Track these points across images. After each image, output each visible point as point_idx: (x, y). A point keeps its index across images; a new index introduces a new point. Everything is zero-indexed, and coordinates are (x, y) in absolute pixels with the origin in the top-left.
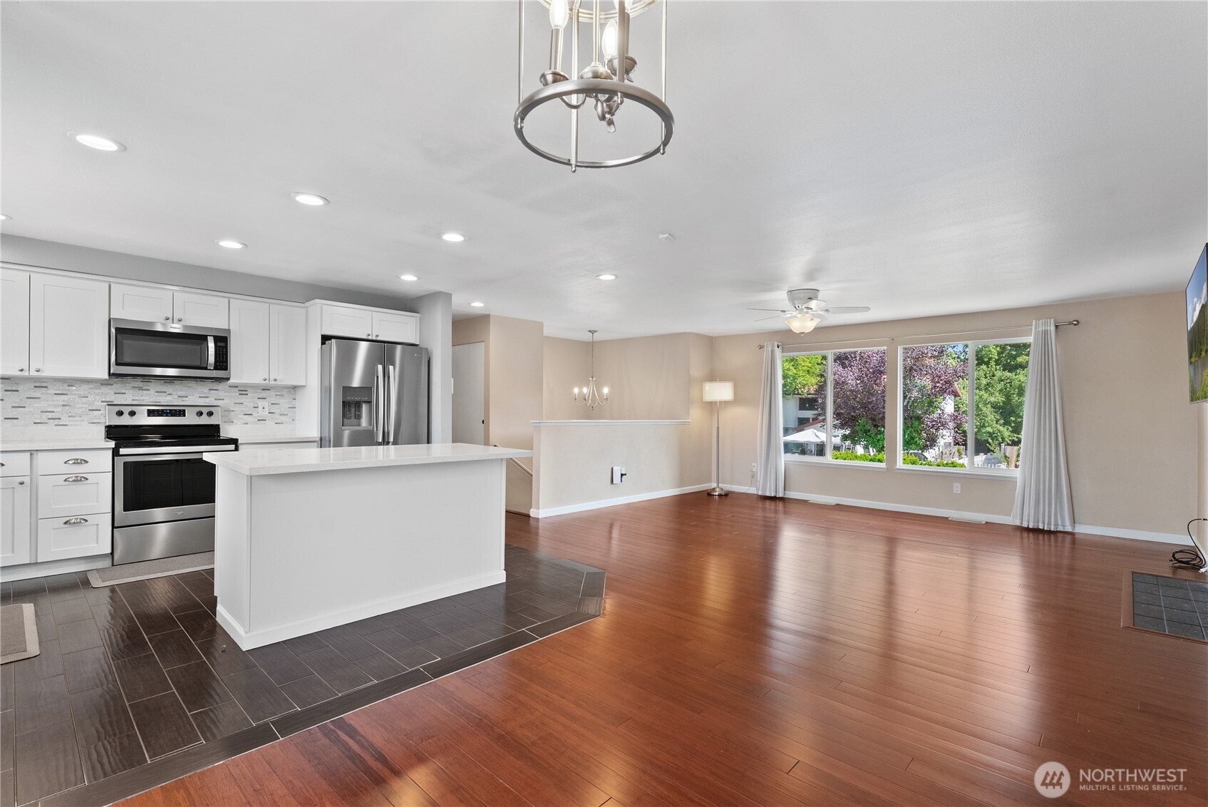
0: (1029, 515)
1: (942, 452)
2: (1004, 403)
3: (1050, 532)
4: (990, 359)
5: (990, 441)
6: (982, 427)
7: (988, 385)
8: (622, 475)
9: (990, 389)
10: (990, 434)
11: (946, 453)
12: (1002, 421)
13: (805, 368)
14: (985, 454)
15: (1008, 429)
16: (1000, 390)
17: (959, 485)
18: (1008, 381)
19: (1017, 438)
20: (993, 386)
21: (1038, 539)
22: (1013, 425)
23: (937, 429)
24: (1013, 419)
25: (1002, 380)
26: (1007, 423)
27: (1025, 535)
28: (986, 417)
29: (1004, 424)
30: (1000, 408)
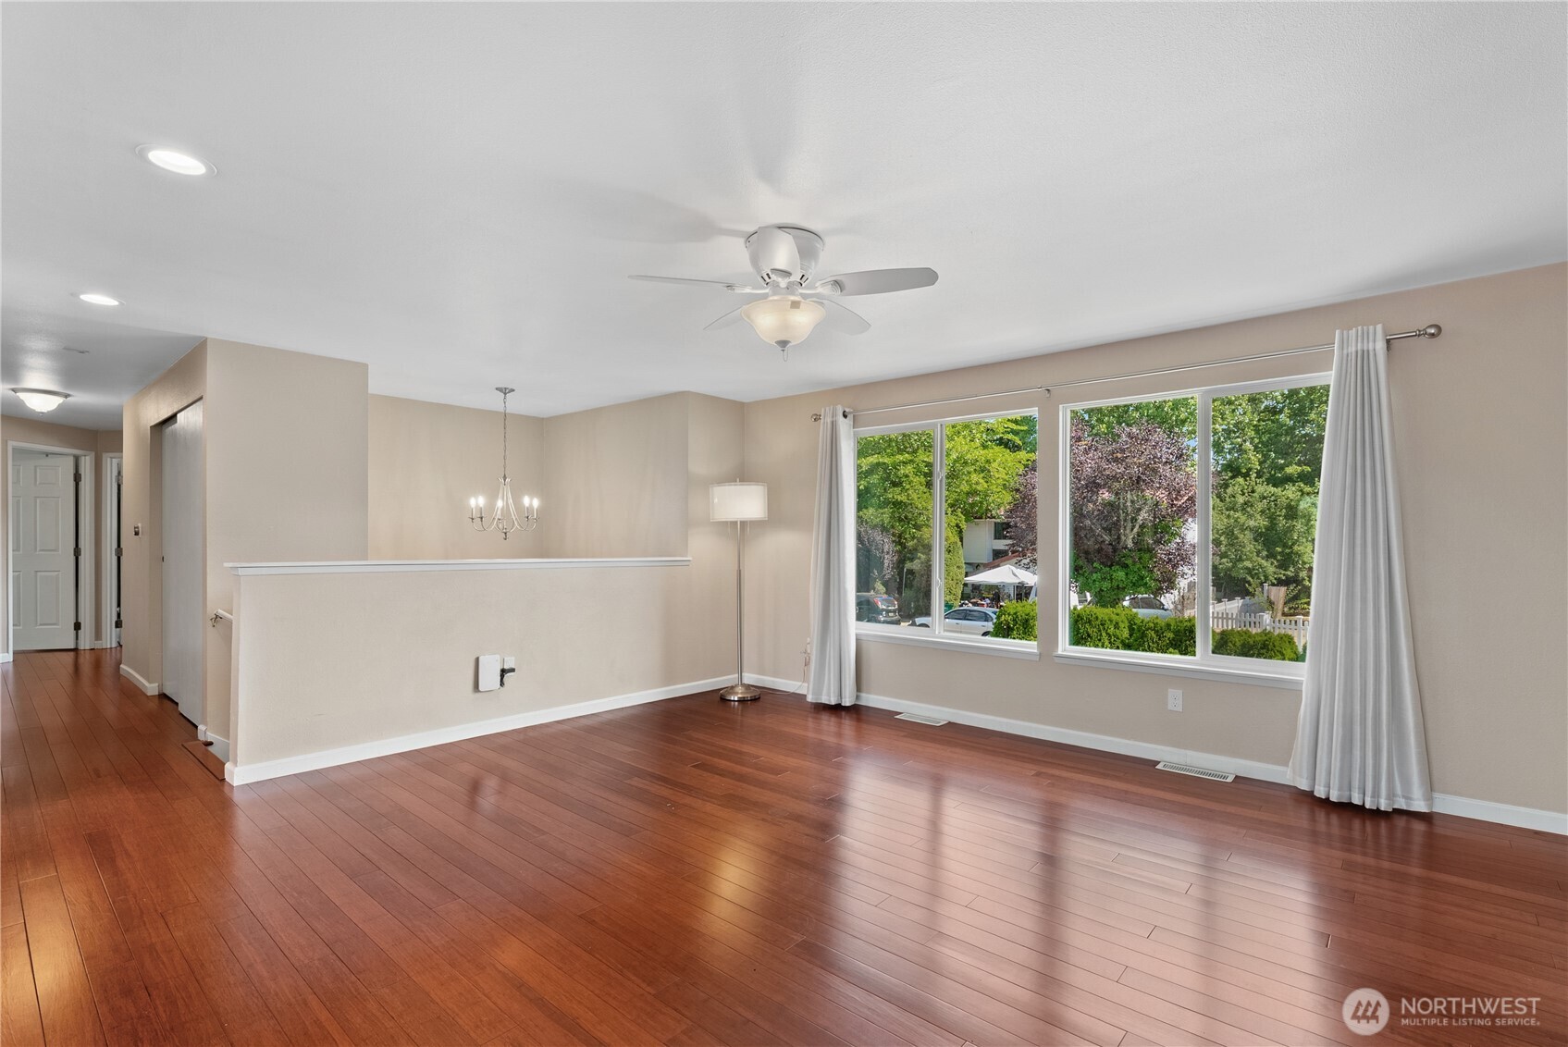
0: (1329, 773)
1: (1183, 597)
2: (1267, 529)
3: (1377, 813)
4: (1250, 469)
5: (1249, 578)
6: (1238, 561)
7: (1246, 504)
8: (503, 672)
9: (1249, 509)
10: (1249, 571)
11: (1188, 598)
12: (1265, 553)
13: (1000, 481)
14: (1243, 598)
15: (1272, 563)
16: (1261, 511)
17: (1179, 693)
18: (1273, 498)
19: (1284, 575)
20: (1252, 506)
21: (1350, 829)
22: (1279, 557)
23: (1175, 566)
24: (1279, 549)
25: (1265, 498)
26: (1271, 555)
27: (1321, 815)
28: (1244, 547)
29: (1268, 557)
30: (1261, 535)
